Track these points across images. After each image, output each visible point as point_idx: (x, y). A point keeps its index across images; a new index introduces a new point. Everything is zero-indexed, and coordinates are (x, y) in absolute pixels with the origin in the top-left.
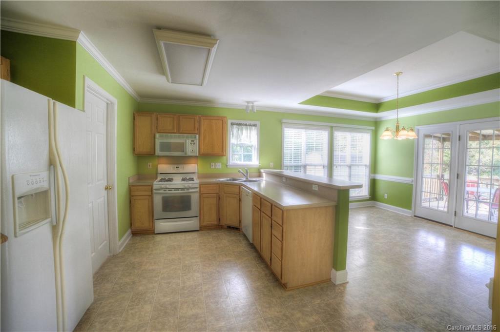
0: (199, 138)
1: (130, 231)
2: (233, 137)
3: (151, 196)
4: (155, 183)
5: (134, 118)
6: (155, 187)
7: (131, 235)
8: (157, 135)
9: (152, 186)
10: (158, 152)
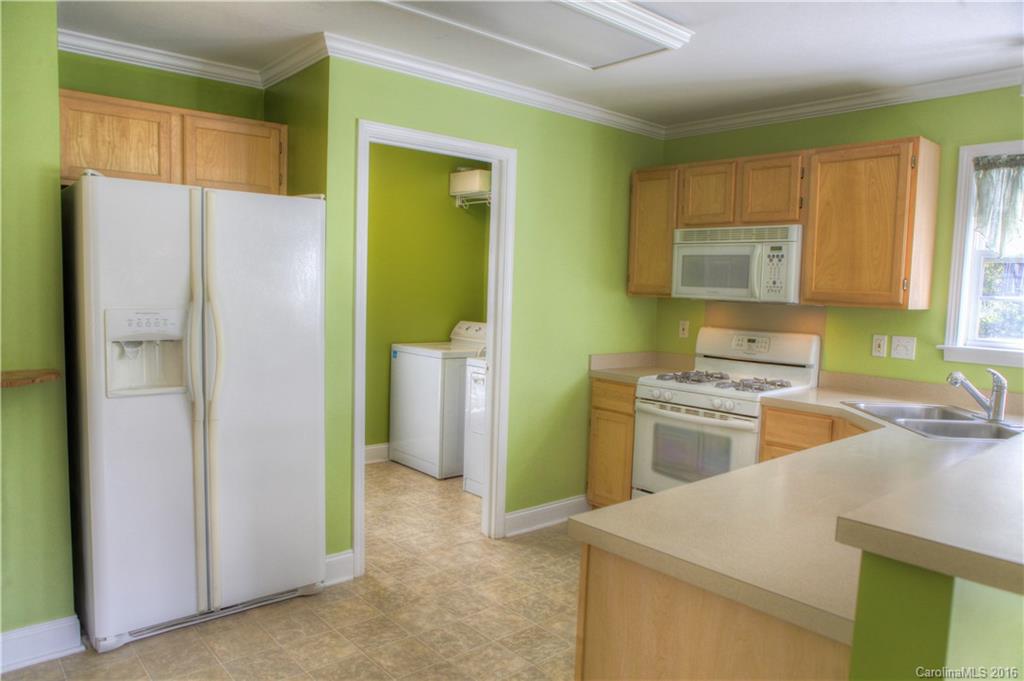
0: (804, 237)
2: (981, 211)
3: (632, 417)
4: (642, 379)
5: (631, 190)
6: (641, 392)
8: (678, 234)
9: (635, 388)
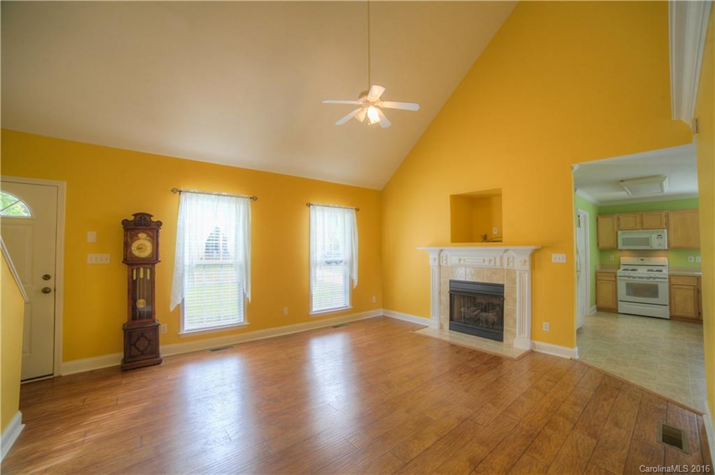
0: (668, 232)
1: (595, 306)
3: (615, 281)
4: (619, 271)
5: (597, 220)
6: (618, 274)
7: (596, 311)
8: (620, 233)
9: (616, 274)
10: (620, 246)
